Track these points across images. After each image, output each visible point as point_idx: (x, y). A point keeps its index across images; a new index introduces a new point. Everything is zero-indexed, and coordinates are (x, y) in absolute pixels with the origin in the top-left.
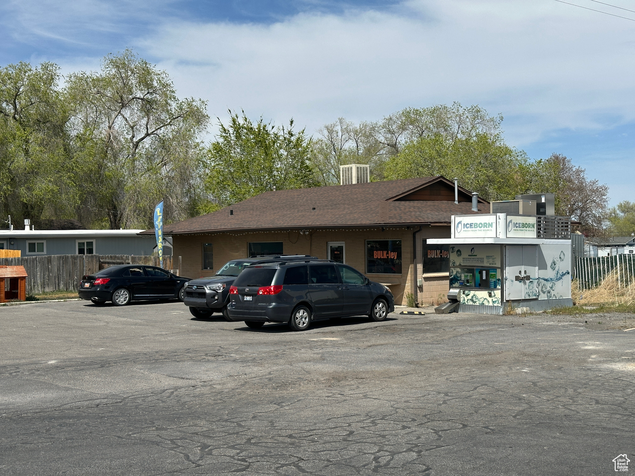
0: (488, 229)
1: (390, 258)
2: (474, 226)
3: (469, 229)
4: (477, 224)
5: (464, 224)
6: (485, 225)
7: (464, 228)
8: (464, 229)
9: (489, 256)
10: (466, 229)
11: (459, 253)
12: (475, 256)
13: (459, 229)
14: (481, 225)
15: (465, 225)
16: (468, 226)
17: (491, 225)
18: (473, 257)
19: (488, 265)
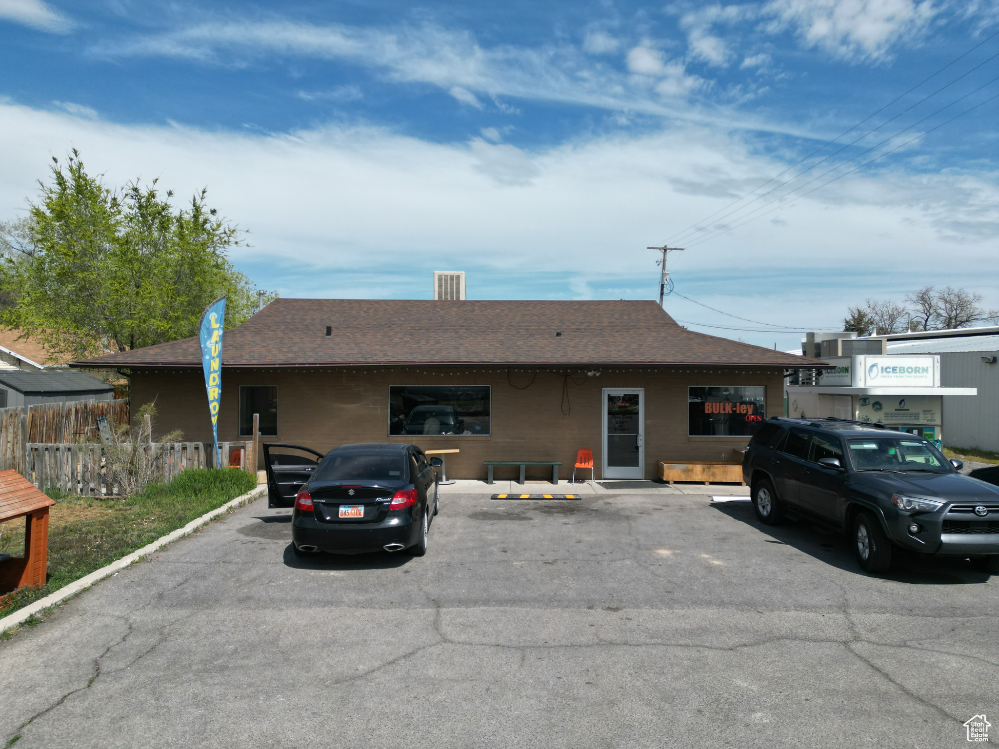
0: (921, 374)
1: (738, 412)
2: (900, 370)
3: (891, 374)
4: (904, 368)
5: (882, 368)
6: (916, 370)
7: (882, 372)
8: (883, 374)
9: (927, 411)
10: (885, 374)
11: (877, 406)
12: (905, 410)
13: (873, 374)
14: (910, 370)
15: (885, 369)
16: (888, 370)
17: (925, 370)
18: (902, 412)
19: (925, 422)
